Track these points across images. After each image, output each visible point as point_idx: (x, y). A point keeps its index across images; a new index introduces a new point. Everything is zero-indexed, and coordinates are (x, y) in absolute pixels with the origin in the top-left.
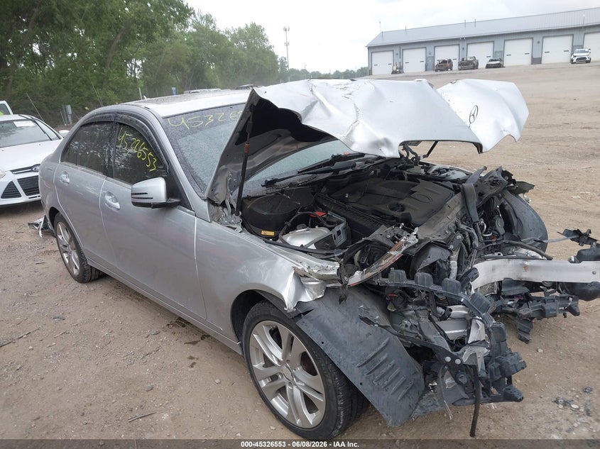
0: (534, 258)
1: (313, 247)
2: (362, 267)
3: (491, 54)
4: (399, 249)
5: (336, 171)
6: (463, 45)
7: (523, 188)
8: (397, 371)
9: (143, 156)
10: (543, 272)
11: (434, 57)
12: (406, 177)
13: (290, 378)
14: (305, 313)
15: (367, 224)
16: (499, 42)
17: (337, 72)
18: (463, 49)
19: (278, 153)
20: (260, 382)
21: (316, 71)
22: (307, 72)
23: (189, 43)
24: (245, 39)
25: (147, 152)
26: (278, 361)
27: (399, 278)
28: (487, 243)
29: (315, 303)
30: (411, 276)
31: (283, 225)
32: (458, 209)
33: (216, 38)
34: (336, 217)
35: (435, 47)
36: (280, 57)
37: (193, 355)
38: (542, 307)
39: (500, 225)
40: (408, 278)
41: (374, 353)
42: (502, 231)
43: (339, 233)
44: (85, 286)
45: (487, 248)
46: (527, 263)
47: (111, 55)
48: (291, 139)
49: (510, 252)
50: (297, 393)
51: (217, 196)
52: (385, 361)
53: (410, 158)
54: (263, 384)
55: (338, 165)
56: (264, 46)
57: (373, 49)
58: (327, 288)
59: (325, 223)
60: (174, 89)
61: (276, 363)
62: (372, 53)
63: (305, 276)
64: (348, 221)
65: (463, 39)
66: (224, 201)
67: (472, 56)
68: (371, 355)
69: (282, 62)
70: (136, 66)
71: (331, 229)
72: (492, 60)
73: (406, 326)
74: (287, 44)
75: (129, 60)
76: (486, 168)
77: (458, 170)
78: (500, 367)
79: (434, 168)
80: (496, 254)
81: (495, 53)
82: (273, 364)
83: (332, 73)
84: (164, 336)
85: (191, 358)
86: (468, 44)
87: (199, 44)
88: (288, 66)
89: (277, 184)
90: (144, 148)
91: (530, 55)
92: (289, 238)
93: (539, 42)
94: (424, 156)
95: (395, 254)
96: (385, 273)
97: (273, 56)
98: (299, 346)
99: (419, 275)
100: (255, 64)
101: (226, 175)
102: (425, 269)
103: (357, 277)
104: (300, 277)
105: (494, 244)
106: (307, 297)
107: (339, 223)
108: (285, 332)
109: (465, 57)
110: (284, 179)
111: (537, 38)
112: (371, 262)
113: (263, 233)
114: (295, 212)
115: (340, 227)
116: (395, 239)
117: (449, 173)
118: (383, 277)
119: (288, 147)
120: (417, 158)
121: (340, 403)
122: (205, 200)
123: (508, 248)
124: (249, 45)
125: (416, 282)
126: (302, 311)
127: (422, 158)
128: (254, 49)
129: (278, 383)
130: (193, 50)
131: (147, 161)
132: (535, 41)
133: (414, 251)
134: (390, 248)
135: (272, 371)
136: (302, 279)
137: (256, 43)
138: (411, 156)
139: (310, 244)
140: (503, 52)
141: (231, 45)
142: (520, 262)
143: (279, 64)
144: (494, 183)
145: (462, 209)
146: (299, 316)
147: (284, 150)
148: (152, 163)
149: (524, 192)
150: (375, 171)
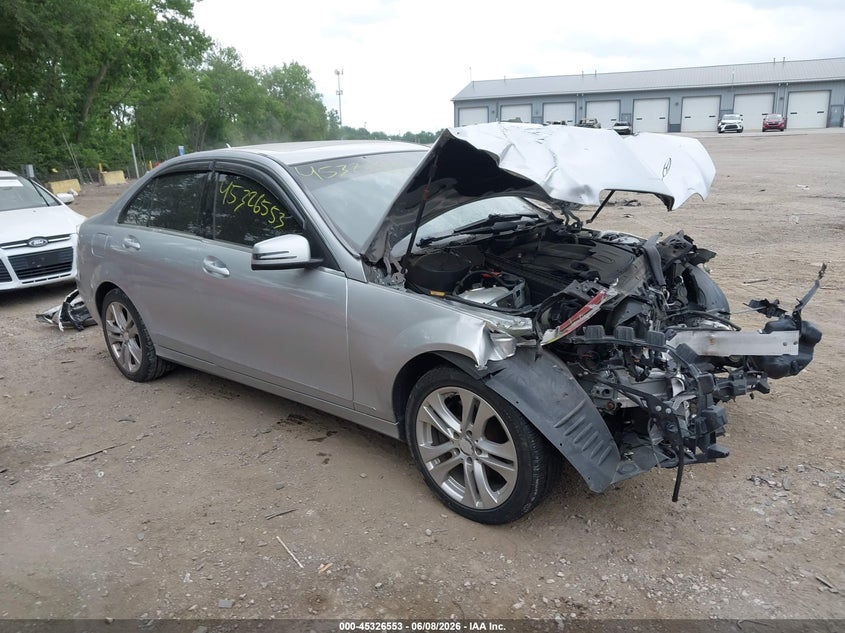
0: (720, 330)
1: (495, 305)
2: (553, 325)
3: (616, 117)
4: (597, 302)
5: (497, 232)
6: (581, 103)
7: (703, 256)
8: (595, 434)
9: (263, 210)
10: (730, 345)
11: (542, 117)
12: (577, 241)
13: (470, 452)
14: (494, 374)
15: (551, 284)
16: (627, 102)
17: (408, 134)
18: (581, 108)
19: (439, 207)
20: (427, 464)
21: (379, 131)
22: (368, 133)
23: (203, 86)
24: (281, 83)
25: (269, 207)
26: (456, 434)
27: (598, 333)
28: (669, 313)
29: (506, 362)
30: (610, 331)
31: (454, 285)
32: (643, 271)
33: (243, 80)
34: (512, 278)
35: (543, 104)
36: (328, 110)
37: (323, 452)
38: (729, 384)
39: (683, 294)
40: (607, 333)
41: (571, 414)
42: (685, 301)
43: (518, 293)
44: (147, 386)
45: (670, 319)
46: (713, 335)
47: (91, 98)
48: (453, 191)
49: (695, 324)
50: (478, 468)
51: (374, 254)
52: (582, 423)
53: (570, 224)
54: (431, 466)
55: (497, 225)
56: (309, 94)
57: (461, 104)
58: (517, 347)
59: (502, 283)
60: (181, 148)
61: (452, 436)
62: (459, 109)
63: (496, 332)
64: (528, 281)
65: (580, 95)
66: (382, 259)
67: (592, 118)
68: (569, 415)
69: (332, 115)
70: (125, 114)
71: (510, 289)
72: (618, 125)
73: (598, 392)
74: (340, 93)
75: (116, 106)
76: (661, 234)
77: (630, 236)
78: (706, 421)
79: (602, 235)
80: (680, 326)
81: (622, 115)
82: (447, 439)
83: (402, 135)
84: (278, 435)
85: (321, 454)
86: (586, 102)
87: (218, 89)
88: (340, 123)
89: (433, 243)
90: (264, 201)
91: (666, 121)
92: (466, 297)
93: (677, 104)
94: (588, 222)
95: (594, 308)
96: (579, 331)
97: (322, 108)
98: (487, 411)
99: (619, 328)
100: (296, 118)
101: (388, 229)
102: (626, 323)
103: (549, 336)
104: (489, 333)
105: (678, 314)
106: (497, 356)
107: (518, 283)
108: (467, 397)
109: (583, 119)
110: (441, 238)
111: (675, 98)
112: (564, 319)
113: (432, 293)
114: (466, 271)
115: (519, 287)
116: (592, 293)
117: (622, 239)
118: (578, 334)
119: (449, 200)
120: (579, 223)
121: (536, 469)
122: (357, 258)
123: (693, 320)
124: (287, 90)
125: (617, 337)
126: (493, 369)
127: (585, 223)
128: (295, 97)
129: (452, 462)
130: (208, 97)
131: (269, 216)
132: (673, 101)
133: (612, 305)
134: (587, 302)
135: (445, 448)
136: (492, 335)
137: (297, 89)
138: (572, 222)
139: (492, 302)
140: (631, 115)
141: (262, 90)
142: (706, 334)
143: (328, 118)
144: (678, 246)
145: (646, 272)
146: (488, 376)
147: (445, 204)
148: (277, 219)
149: (704, 261)
150: (540, 234)
